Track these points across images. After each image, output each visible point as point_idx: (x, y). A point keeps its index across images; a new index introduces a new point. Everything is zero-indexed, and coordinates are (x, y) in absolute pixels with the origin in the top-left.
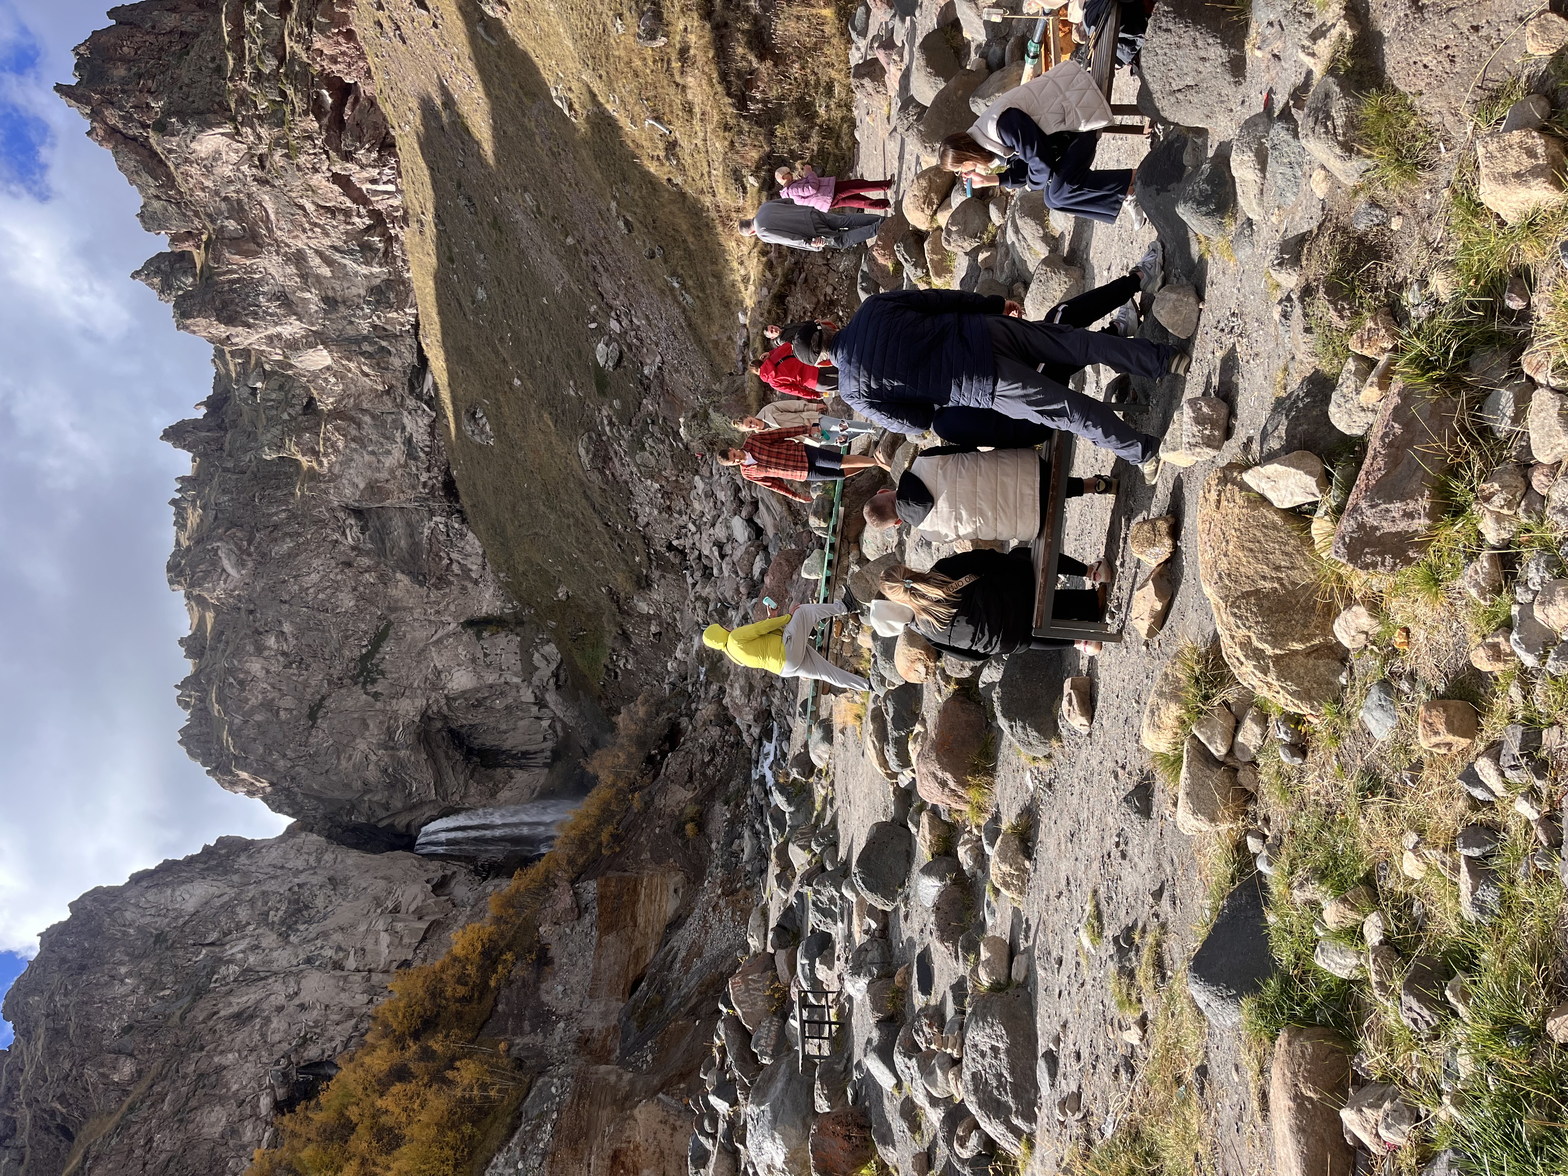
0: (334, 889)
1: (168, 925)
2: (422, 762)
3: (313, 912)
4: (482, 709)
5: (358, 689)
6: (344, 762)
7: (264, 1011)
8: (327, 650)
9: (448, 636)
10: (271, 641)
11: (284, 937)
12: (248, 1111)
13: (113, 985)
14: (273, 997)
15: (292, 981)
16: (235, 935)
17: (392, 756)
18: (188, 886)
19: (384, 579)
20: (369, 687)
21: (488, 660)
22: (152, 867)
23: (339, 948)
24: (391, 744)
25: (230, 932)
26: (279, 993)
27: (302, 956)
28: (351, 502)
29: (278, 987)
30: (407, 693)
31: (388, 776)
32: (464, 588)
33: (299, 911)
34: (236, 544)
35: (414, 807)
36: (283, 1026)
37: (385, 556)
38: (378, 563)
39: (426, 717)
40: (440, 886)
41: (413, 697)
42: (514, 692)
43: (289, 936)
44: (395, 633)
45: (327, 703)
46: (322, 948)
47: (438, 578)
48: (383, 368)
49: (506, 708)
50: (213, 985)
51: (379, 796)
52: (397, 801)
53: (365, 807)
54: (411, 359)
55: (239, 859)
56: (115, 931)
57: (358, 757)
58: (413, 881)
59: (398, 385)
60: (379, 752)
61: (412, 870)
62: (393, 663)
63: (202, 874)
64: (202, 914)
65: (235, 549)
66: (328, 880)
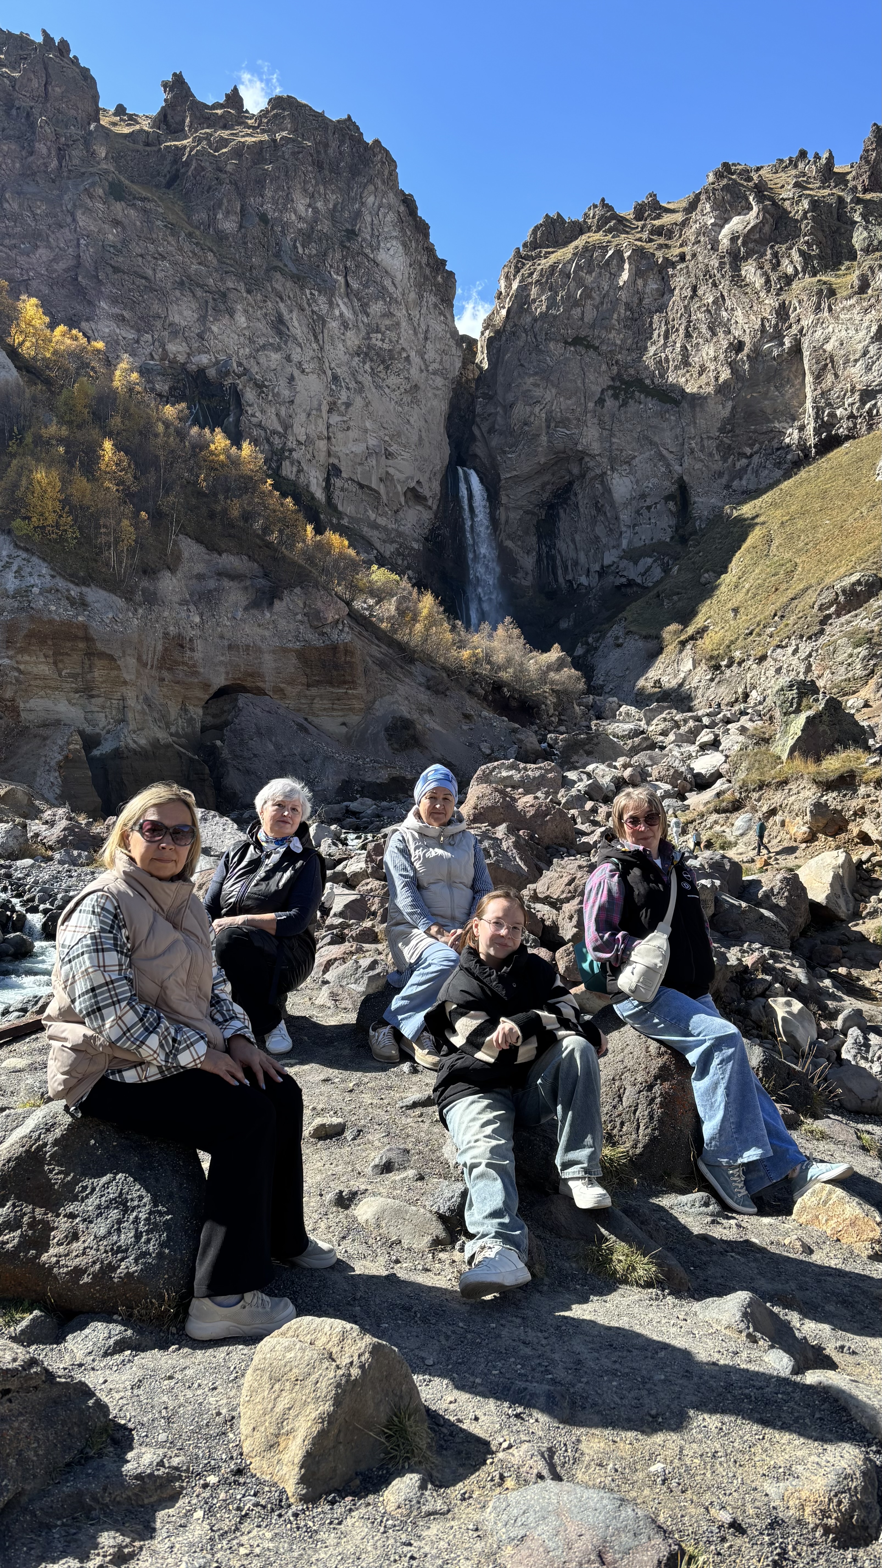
0: (406, 391)
1: (364, 240)
2: (537, 460)
3: (382, 375)
4: (594, 512)
5: (607, 382)
6: (531, 380)
7: (286, 343)
8: (646, 344)
9: (668, 465)
11: (357, 352)
12: (195, 345)
13: (305, 198)
14: (299, 350)
15: (315, 365)
16: (356, 304)
17: (540, 427)
18: (401, 251)
20: (610, 392)
21: (644, 511)
23: (348, 405)
24: (553, 425)
25: (359, 300)
26: (303, 355)
27: (339, 371)
28: (808, 338)
29: (309, 353)
30: (605, 433)
31: (521, 428)
32: (720, 474)
33: (383, 362)
34: (756, 227)
35: (492, 458)
36: (273, 365)
39: (581, 456)
40: (415, 495)
41: (601, 439)
42: (612, 543)
43: (359, 355)
44: (667, 411)
45: (591, 352)
46: (348, 389)
47: (730, 446)
49: (597, 538)
50: (308, 293)
51: (501, 422)
52: (496, 441)
53: (491, 410)
55: (432, 296)
56: (356, 190)
57: (538, 394)
58: (418, 468)
60: (543, 414)
61: (428, 466)
62: (635, 413)
63: (414, 262)
64: (375, 269)
65: (749, 227)
66: (415, 385)
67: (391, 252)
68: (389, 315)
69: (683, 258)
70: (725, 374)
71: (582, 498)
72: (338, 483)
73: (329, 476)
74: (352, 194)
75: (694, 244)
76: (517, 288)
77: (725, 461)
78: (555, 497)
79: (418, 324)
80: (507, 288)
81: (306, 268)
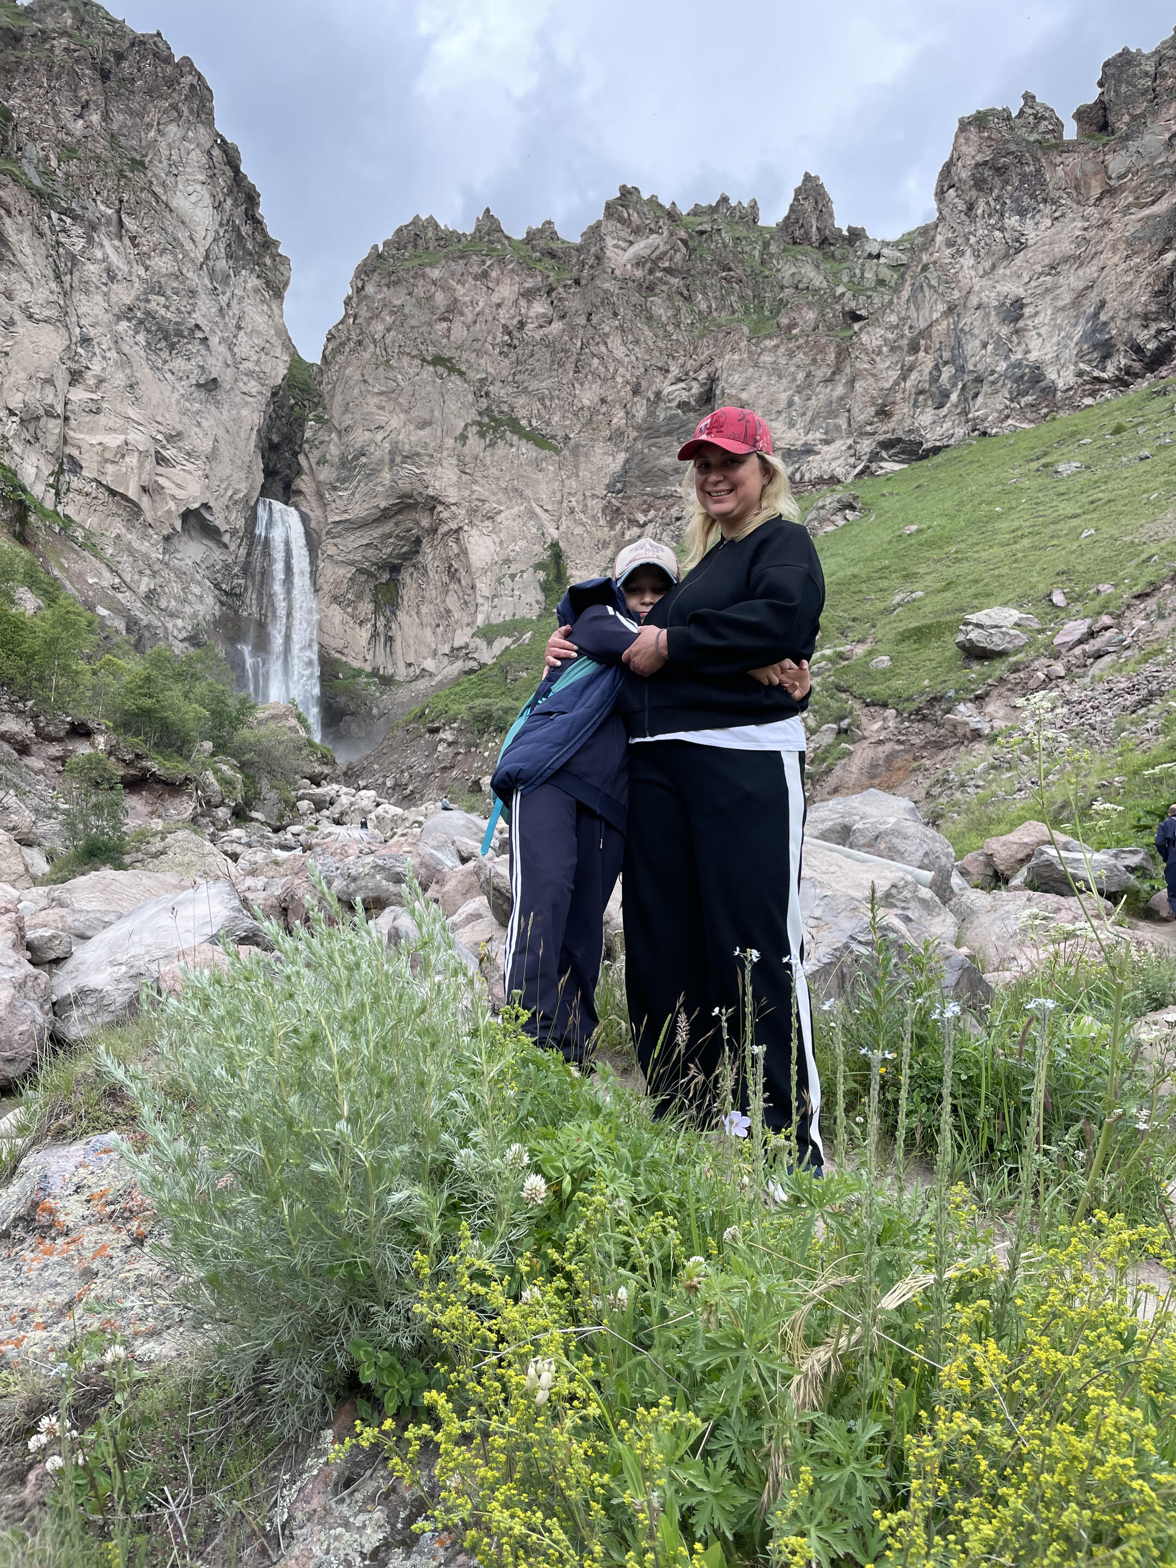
0: (199, 386)
1: (156, 176)
2: (376, 502)
3: (165, 355)
4: (446, 578)
5: (473, 415)
6: (376, 400)
8: (526, 377)
9: (540, 527)
10: (539, 307)
11: (127, 313)
13: (74, 104)
15: (53, 313)
16: (132, 250)
17: (381, 461)
18: (207, 200)
19: (616, 436)
20: (475, 429)
21: (507, 580)
23: (102, 380)
24: (398, 459)
25: (135, 246)
27: (92, 332)
28: (722, 384)
29: (42, 294)
30: (464, 477)
31: (356, 458)
32: (605, 545)
34: (665, 253)
35: (321, 496)
37: (648, 437)
38: (638, 428)
39: (432, 504)
40: (196, 521)
41: (459, 486)
42: (466, 619)
43: (129, 320)
44: (545, 459)
45: (455, 377)
46: (104, 358)
47: (618, 509)
48: (916, 401)
49: (448, 611)
50: (54, 216)
51: (334, 451)
52: (326, 474)
53: (323, 435)
54: (931, 439)
55: (254, 277)
56: (152, 115)
57: (382, 418)
58: (208, 488)
59: (891, 425)
60: (386, 445)
61: (226, 489)
62: (505, 457)
63: (228, 224)
64: (167, 215)
65: (658, 252)
66: (215, 380)
67: (193, 198)
68: (179, 276)
69: (577, 282)
70: (619, 418)
71: (429, 556)
72: (76, 483)
73: (61, 471)
74: (147, 119)
75: (592, 267)
76: (370, 289)
77: (612, 527)
78: (400, 556)
79: (228, 305)
80: (360, 290)
81: (57, 186)
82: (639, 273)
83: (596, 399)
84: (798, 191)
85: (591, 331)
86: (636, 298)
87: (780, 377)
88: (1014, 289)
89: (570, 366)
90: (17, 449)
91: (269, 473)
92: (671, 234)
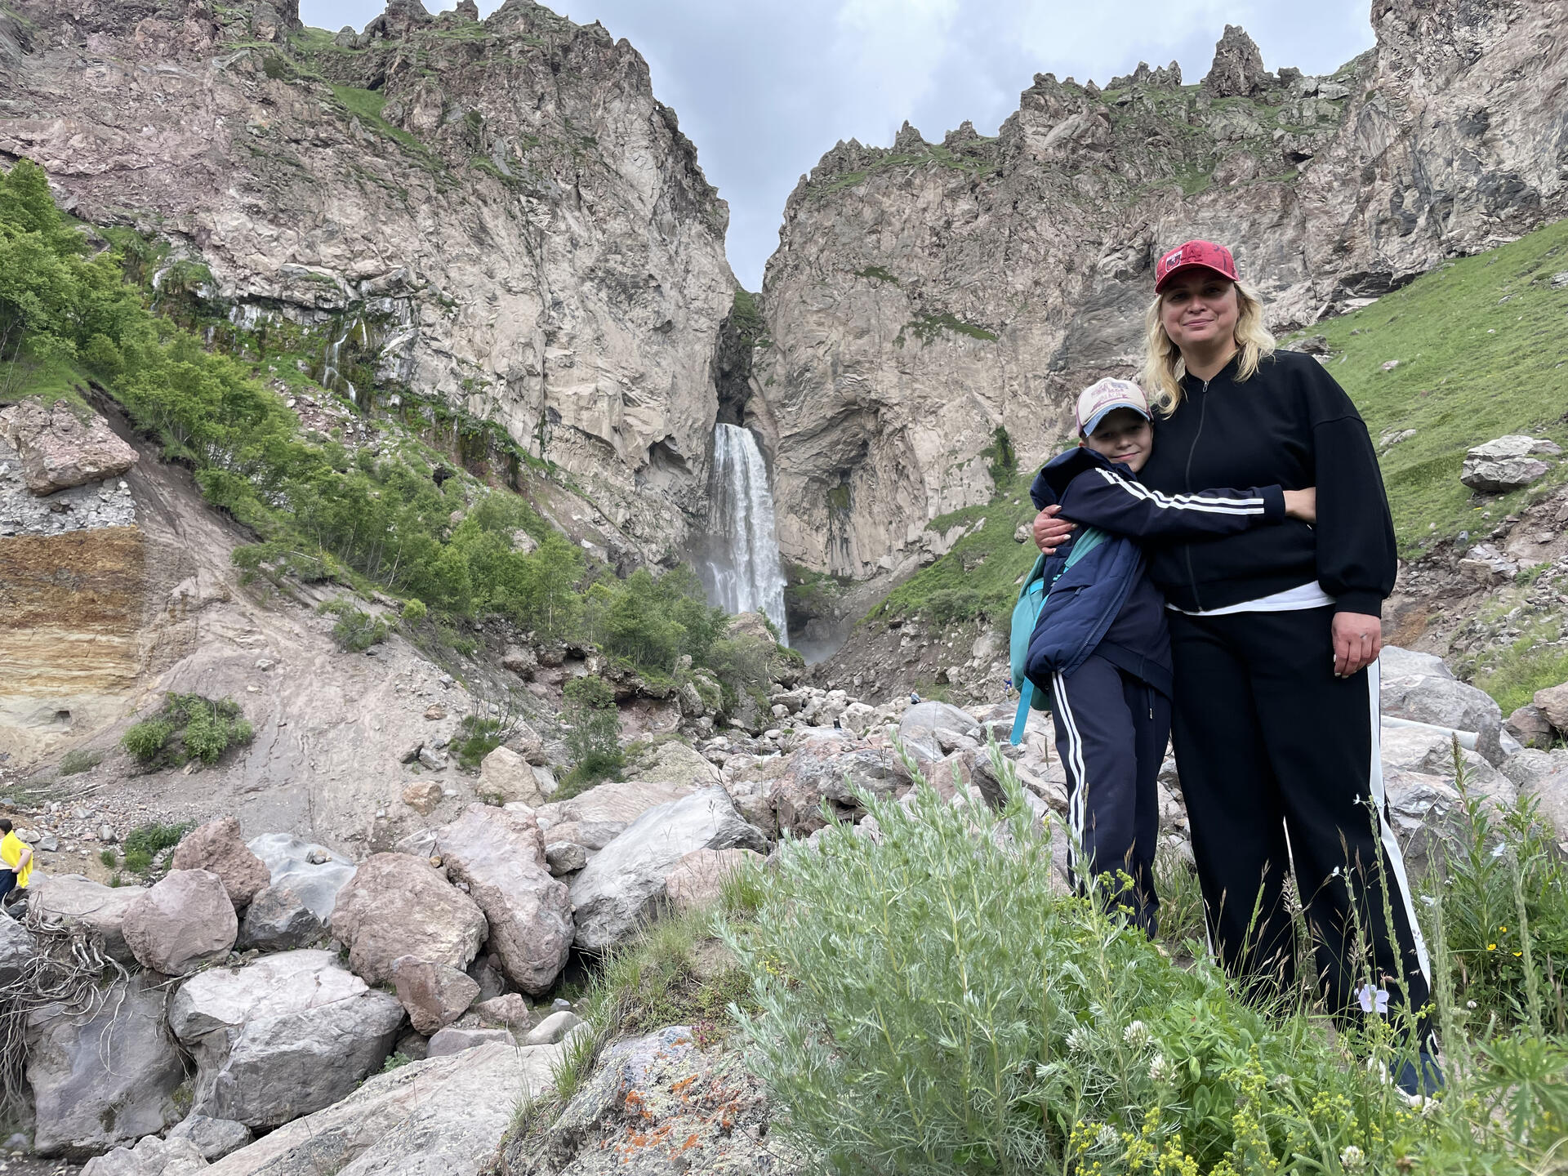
0: (656, 329)
1: (605, 149)
2: (822, 413)
3: (625, 306)
4: (894, 477)
5: (908, 317)
6: (815, 318)
7: (489, 256)
8: (957, 272)
9: (984, 414)
10: (965, 205)
11: (590, 274)
12: (358, 248)
13: (532, 99)
14: (504, 264)
15: (528, 284)
16: (590, 219)
17: (825, 374)
18: (651, 162)
19: (1054, 316)
20: (911, 330)
21: (955, 470)
22: (680, 129)
23: (572, 338)
24: (840, 370)
25: (593, 214)
26: (513, 268)
27: (561, 296)
29: (519, 269)
30: (905, 377)
31: (801, 374)
32: (1053, 423)
33: (624, 291)
34: (1086, 131)
35: (771, 414)
36: (469, 280)
37: (1086, 311)
38: (1076, 304)
39: (877, 406)
40: (662, 453)
41: (900, 386)
42: (918, 514)
43: (592, 280)
44: (983, 348)
45: (888, 284)
46: (573, 317)
47: (1062, 386)
48: (1378, 232)
49: (899, 508)
50: (523, 199)
51: (780, 371)
52: (774, 393)
53: (769, 358)
54: (1401, 268)
55: (696, 224)
56: (599, 95)
57: (822, 334)
58: (670, 420)
59: (1353, 260)
60: (828, 358)
61: (686, 420)
62: (943, 352)
63: (672, 181)
64: (618, 181)
65: (1079, 131)
66: (669, 322)
67: (639, 163)
68: (632, 234)
69: (1000, 174)
70: (1054, 298)
71: (877, 457)
72: (557, 432)
73: (544, 423)
74: (594, 100)
75: (1013, 157)
76: (802, 216)
77: (1058, 405)
78: (848, 461)
79: (676, 252)
80: (792, 219)
81: (524, 173)
82: (1061, 155)
83: (1030, 283)
84: (1220, 45)
85: (1018, 218)
86: (1060, 179)
87: (1222, 230)
88: (1476, 100)
89: (1000, 255)
90: (506, 408)
91: (723, 399)
92: (1091, 112)
